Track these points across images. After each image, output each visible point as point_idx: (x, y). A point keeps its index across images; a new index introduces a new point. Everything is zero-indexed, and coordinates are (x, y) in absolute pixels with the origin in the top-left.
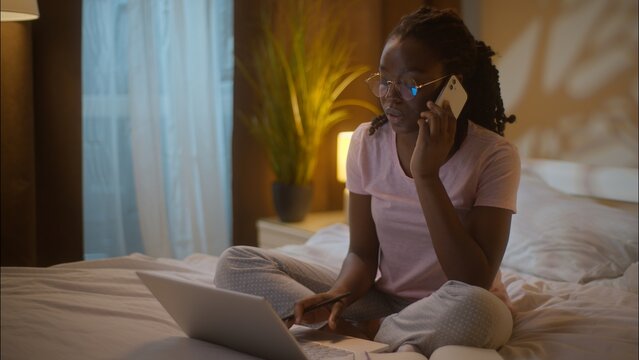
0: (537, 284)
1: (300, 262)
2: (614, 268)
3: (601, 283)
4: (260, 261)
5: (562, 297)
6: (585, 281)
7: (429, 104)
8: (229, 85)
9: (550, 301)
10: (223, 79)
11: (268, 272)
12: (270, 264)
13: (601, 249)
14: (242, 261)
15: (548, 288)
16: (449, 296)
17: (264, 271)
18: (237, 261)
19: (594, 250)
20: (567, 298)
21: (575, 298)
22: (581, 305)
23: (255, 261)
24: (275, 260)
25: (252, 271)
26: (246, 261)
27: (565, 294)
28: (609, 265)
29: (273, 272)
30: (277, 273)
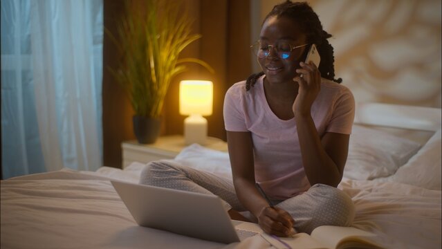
0: (348, 182)
1: (198, 171)
2: (386, 170)
3: (381, 180)
4: (173, 172)
5: (368, 190)
6: (371, 179)
7: (301, 64)
8: (100, 47)
9: (360, 193)
10: (95, 43)
11: (181, 179)
12: (180, 173)
13: (376, 158)
14: (161, 172)
15: (356, 185)
16: (320, 194)
17: (178, 179)
18: (157, 172)
19: (372, 159)
20: (370, 191)
21: (377, 191)
22: (384, 195)
23: (170, 172)
24: (183, 170)
25: (169, 179)
26: (163, 172)
27: (368, 189)
28: (383, 169)
29: (183, 179)
30: (186, 179)
